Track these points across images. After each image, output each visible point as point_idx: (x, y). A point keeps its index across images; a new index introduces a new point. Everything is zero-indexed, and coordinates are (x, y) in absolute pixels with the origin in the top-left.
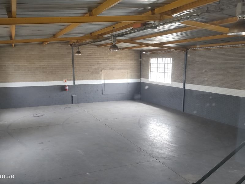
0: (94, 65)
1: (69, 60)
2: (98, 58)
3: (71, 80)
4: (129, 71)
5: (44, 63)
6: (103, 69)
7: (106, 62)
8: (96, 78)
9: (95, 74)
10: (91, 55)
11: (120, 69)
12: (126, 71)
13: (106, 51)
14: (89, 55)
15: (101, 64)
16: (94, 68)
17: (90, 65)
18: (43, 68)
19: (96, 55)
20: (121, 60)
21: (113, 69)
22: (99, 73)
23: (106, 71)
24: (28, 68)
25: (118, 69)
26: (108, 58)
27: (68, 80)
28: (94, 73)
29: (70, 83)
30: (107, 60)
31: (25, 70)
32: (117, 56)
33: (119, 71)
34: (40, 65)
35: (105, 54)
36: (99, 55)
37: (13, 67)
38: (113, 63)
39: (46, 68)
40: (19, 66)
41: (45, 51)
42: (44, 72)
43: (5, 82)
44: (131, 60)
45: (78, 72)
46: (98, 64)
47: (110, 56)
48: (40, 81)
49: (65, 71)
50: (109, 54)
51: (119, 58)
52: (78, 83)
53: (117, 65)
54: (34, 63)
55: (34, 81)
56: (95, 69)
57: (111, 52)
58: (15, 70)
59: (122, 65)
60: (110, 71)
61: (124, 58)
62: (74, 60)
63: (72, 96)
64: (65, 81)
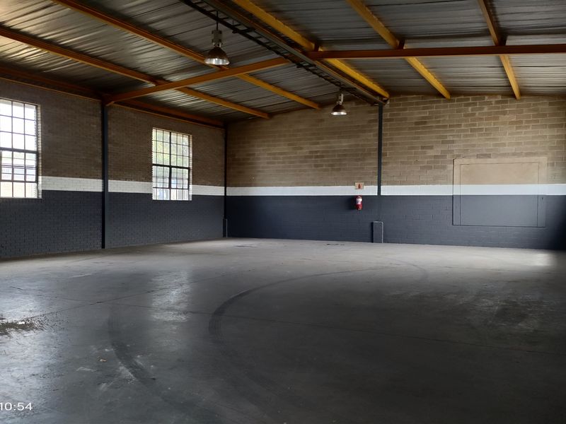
0: (431, 148)
1: (371, 139)
2: (445, 126)
3: (372, 184)
4: (544, 159)
5: (318, 146)
6: (458, 156)
7: (466, 136)
8: (435, 181)
9: (436, 168)
10: (425, 123)
11: (514, 154)
12: (533, 159)
13: (470, 108)
14: (422, 123)
15: (453, 142)
16: (431, 153)
17: (423, 148)
18: (317, 157)
19: (439, 122)
20: (517, 128)
21: (488, 156)
22: (444, 167)
23: (466, 161)
24: (290, 158)
25: (504, 155)
26: (475, 125)
27: (366, 183)
28: (430, 168)
29: (371, 190)
30: (472, 130)
31: (284, 163)
32: (502, 119)
33: (507, 160)
34: (311, 152)
35: (465, 116)
36: (448, 119)
37: (266, 156)
38: (488, 139)
39: (323, 157)
40: (274, 154)
41: (322, 120)
42: (316, 166)
43: (250, 185)
44: (552, 126)
45: (390, 166)
46: (443, 142)
47: (481, 119)
48: (308, 184)
49: (359, 163)
50: (477, 114)
51: (512, 123)
52: (387, 190)
53: (504, 145)
54: (301, 148)
55: (298, 184)
56: (436, 157)
57: (486, 110)
58: (268, 163)
59: (519, 144)
60: (479, 161)
61: (527, 122)
62: (383, 137)
63: (372, 223)
64: (359, 187)
